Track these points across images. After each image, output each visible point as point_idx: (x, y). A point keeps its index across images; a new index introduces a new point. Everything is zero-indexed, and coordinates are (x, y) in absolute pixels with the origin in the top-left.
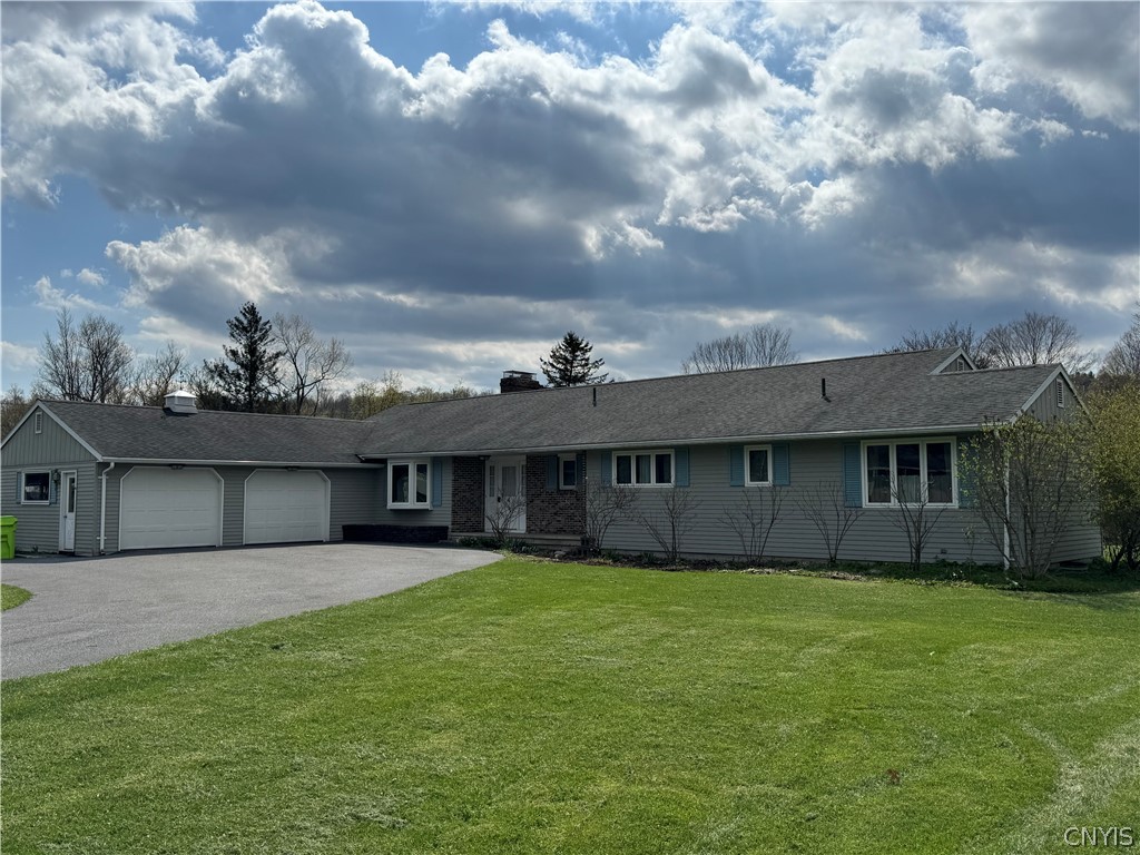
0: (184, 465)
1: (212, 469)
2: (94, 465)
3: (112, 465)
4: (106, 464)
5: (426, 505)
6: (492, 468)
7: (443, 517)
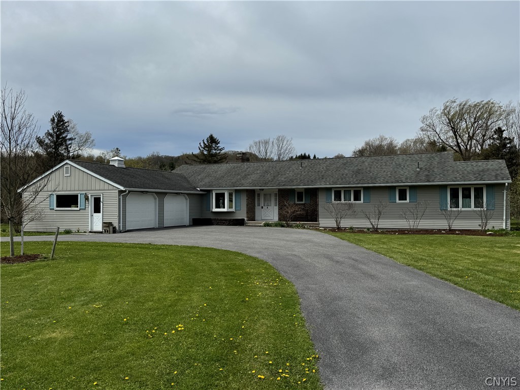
0: (148, 192)
1: (154, 193)
2: (117, 191)
3: (127, 191)
4: (125, 191)
5: (233, 210)
6: (259, 195)
7: (242, 215)
